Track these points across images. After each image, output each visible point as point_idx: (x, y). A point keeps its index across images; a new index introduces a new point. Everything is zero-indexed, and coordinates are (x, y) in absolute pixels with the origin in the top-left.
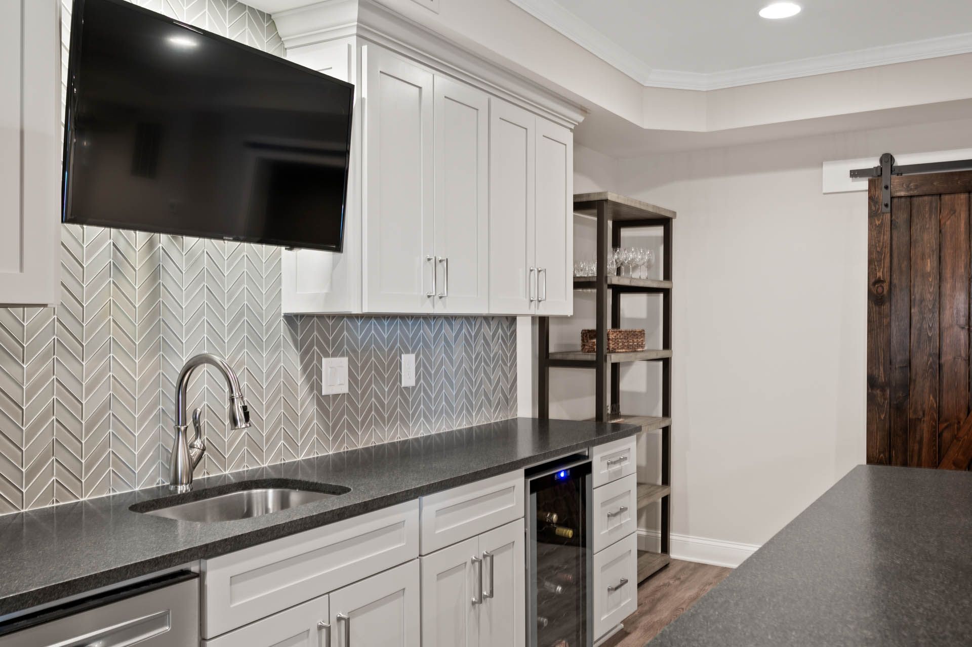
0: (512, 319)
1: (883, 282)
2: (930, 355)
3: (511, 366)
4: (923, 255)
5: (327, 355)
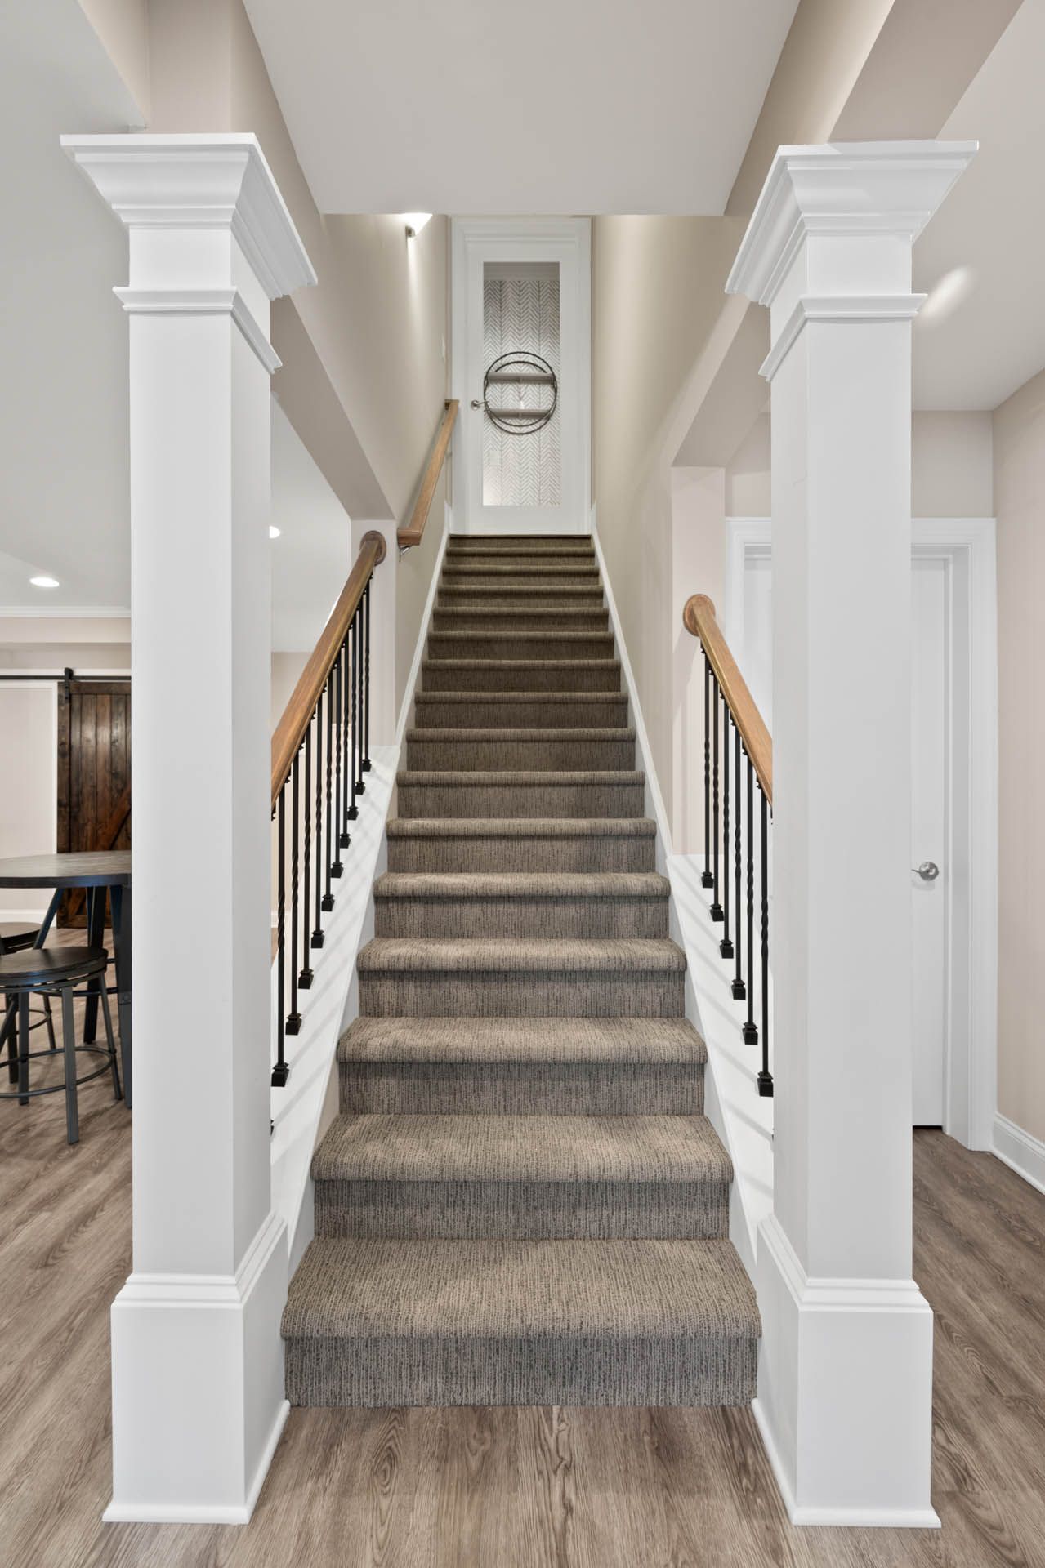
1: (65, 744)
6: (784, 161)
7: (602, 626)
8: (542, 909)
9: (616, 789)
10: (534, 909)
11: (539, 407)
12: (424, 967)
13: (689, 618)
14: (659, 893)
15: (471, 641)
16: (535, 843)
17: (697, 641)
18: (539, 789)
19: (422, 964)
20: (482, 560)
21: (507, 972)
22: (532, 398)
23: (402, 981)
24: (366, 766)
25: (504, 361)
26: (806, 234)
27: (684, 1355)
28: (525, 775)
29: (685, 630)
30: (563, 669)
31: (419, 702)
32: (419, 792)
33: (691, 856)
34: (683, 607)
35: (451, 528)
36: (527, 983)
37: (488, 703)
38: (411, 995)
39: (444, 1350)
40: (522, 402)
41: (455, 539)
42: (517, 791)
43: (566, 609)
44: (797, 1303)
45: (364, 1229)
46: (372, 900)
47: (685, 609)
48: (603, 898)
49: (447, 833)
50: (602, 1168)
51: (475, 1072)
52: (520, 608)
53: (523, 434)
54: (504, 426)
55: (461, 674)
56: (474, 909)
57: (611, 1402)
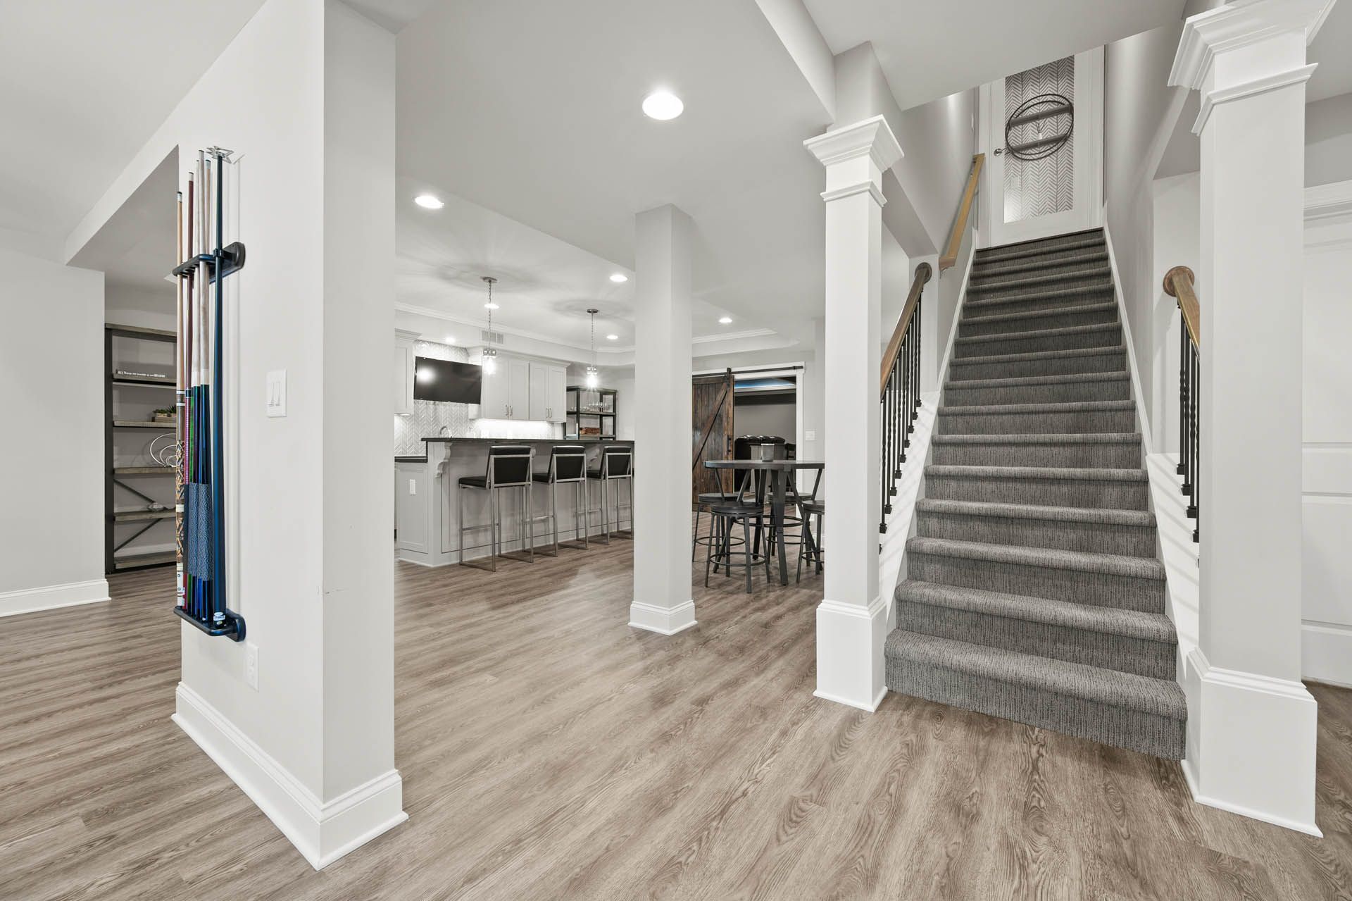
6: (1191, 25)
7: (1107, 299)
8: (1040, 487)
9: (1108, 414)
10: (1035, 487)
11: (1057, 133)
12: (957, 511)
13: (1168, 285)
14: (1139, 479)
15: (992, 322)
16: (1038, 448)
17: (1175, 300)
18: (1043, 415)
19: (956, 509)
20: (1002, 264)
21: (1013, 518)
22: (1049, 128)
23: (943, 519)
24: (918, 403)
25: (1024, 107)
26: (1214, 55)
27: (1128, 721)
28: (1031, 406)
29: (1165, 293)
30: (1069, 334)
31: (952, 365)
32: (952, 419)
33: (1169, 455)
34: (1164, 277)
35: (977, 244)
36: (1027, 527)
37: (1004, 362)
38: (949, 527)
39: (970, 682)
40: (1040, 134)
41: (979, 252)
42: (1026, 417)
43: (1074, 290)
44: (1201, 678)
45: (923, 630)
46: (924, 477)
47: (1165, 278)
48: (1089, 481)
49: (972, 442)
50: (1074, 619)
51: (990, 568)
52: (1033, 294)
53: (1041, 158)
54: (1024, 157)
55: (984, 346)
56: (991, 486)
57: (1075, 735)
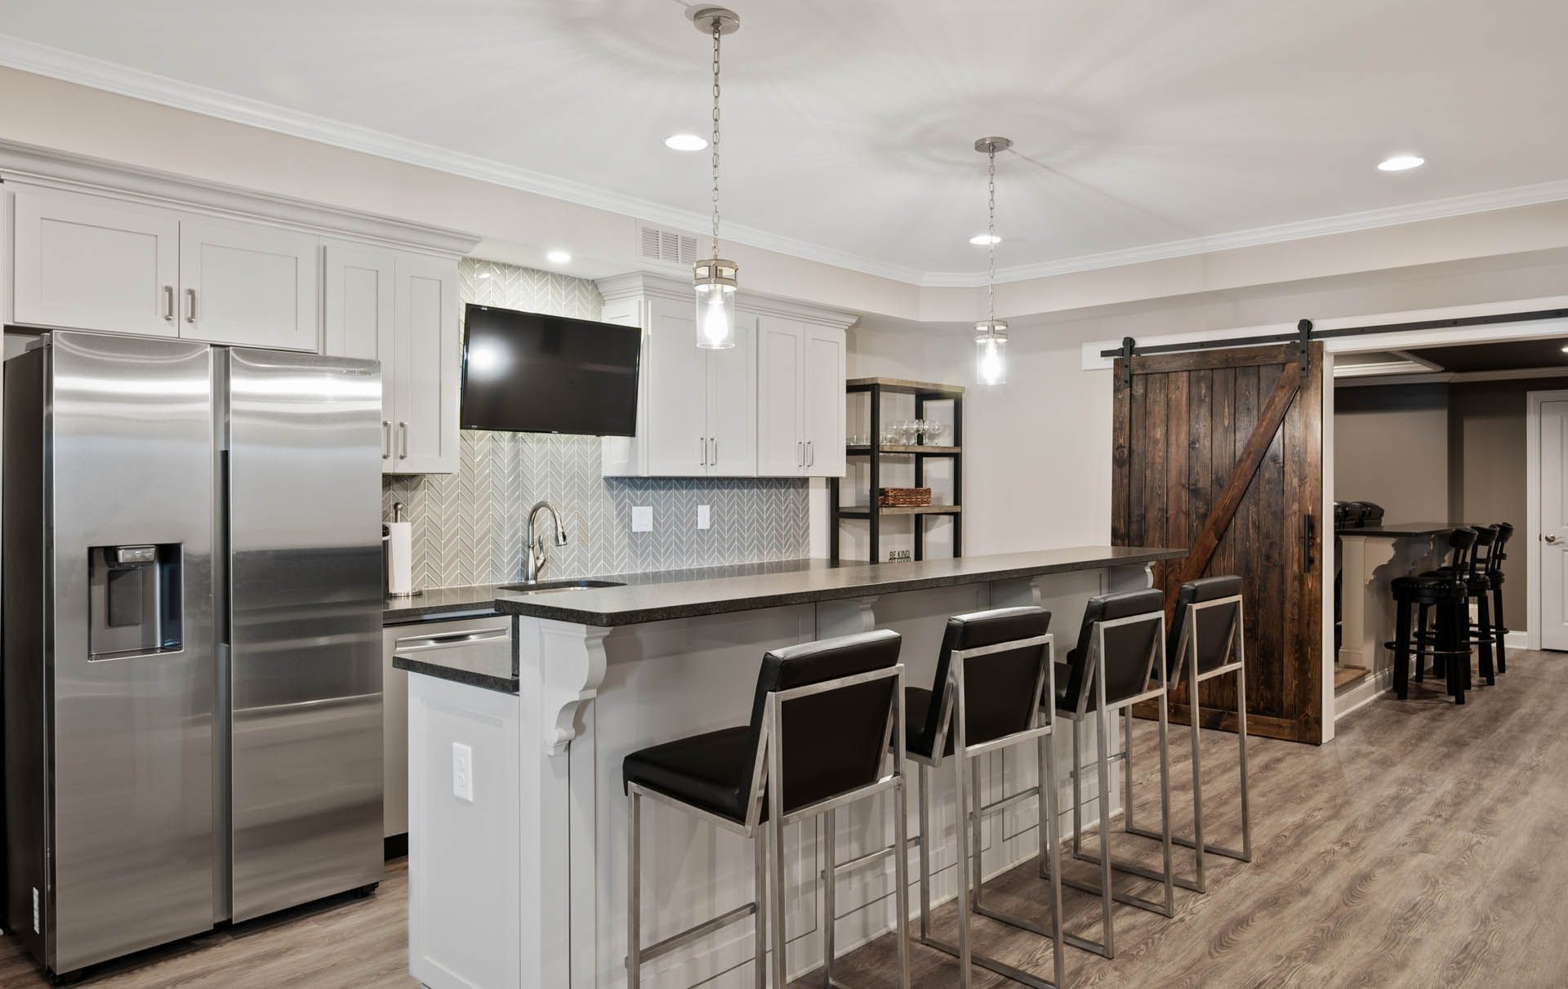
0: (803, 482)
1: (1124, 447)
2: (1160, 510)
3: (804, 516)
4: (1155, 424)
5: (636, 505)
